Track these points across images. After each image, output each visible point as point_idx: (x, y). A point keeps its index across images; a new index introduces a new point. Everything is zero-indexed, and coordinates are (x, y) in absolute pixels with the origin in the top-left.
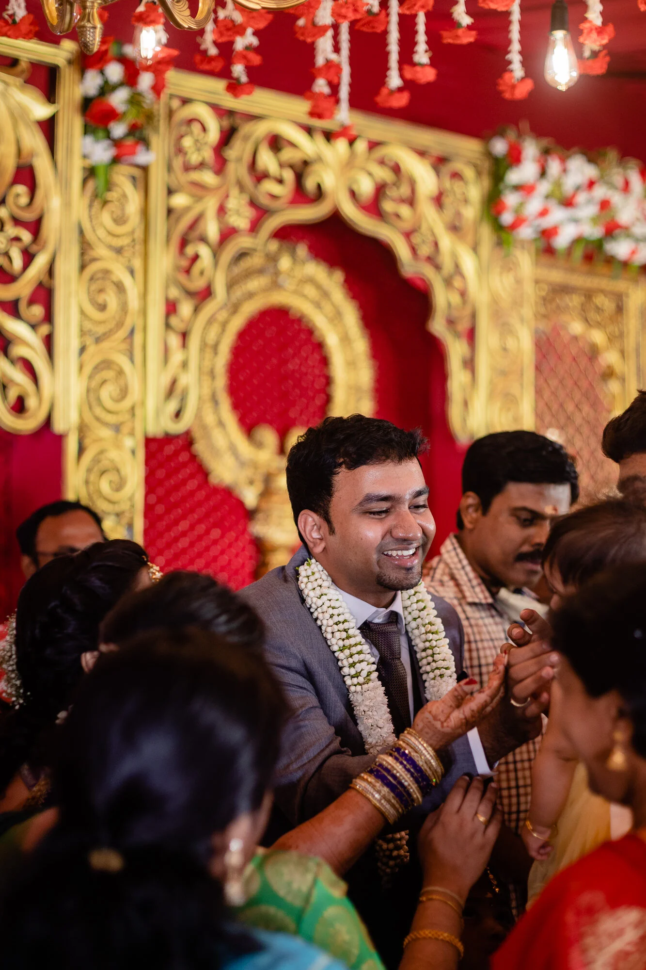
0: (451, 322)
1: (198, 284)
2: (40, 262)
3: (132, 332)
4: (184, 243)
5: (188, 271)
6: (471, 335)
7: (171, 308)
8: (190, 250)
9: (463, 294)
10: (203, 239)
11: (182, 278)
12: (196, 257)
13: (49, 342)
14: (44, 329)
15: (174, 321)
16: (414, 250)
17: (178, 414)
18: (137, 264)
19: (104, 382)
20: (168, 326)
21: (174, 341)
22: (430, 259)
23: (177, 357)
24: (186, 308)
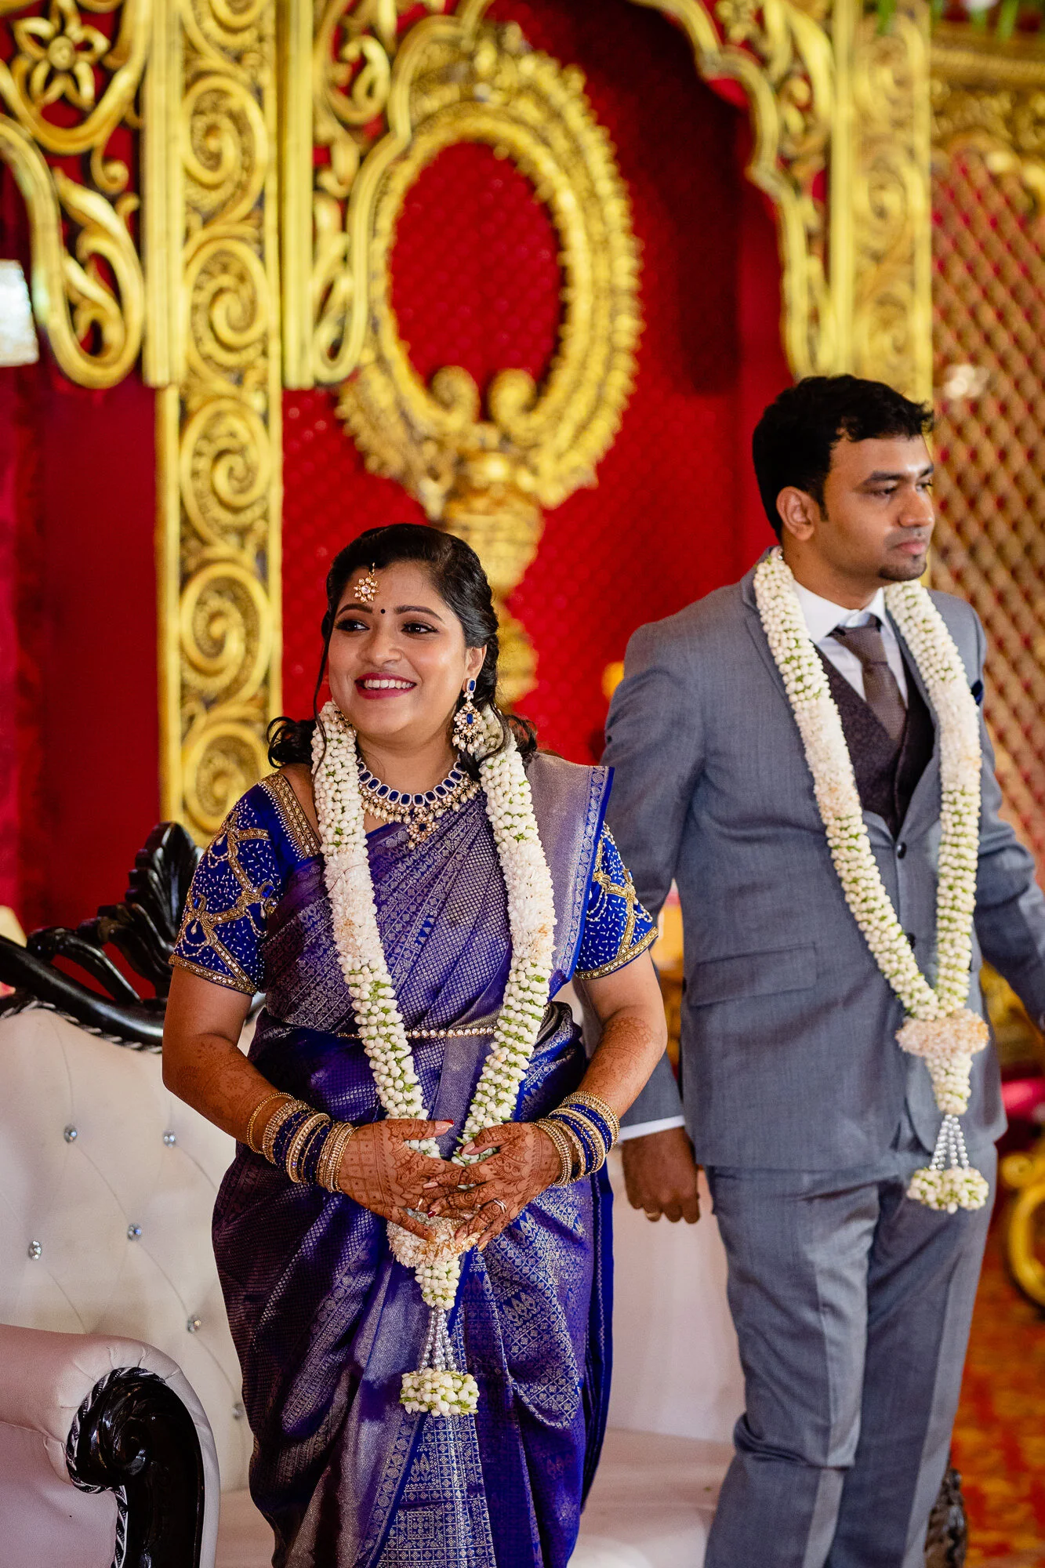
0: (786, 163)
1: (365, 111)
2: (123, 84)
3: (261, 202)
4: (340, 39)
5: (347, 90)
6: (821, 188)
7: (322, 156)
8: (351, 51)
9: (806, 109)
10: (372, 31)
11: (340, 102)
12: (362, 63)
13: (136, 224)
14: (129, 203)
15: (328, 180)
16: (721, 30)
17: (334, 351)
18: (267, 78)
19: (220, 292)
20: (317, 188)
21: (328, 215)
22: (748, 45)
23: (332, 245)
24: (345, 157)
